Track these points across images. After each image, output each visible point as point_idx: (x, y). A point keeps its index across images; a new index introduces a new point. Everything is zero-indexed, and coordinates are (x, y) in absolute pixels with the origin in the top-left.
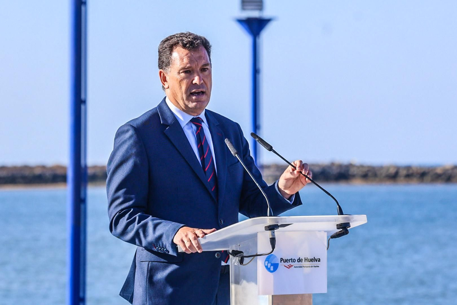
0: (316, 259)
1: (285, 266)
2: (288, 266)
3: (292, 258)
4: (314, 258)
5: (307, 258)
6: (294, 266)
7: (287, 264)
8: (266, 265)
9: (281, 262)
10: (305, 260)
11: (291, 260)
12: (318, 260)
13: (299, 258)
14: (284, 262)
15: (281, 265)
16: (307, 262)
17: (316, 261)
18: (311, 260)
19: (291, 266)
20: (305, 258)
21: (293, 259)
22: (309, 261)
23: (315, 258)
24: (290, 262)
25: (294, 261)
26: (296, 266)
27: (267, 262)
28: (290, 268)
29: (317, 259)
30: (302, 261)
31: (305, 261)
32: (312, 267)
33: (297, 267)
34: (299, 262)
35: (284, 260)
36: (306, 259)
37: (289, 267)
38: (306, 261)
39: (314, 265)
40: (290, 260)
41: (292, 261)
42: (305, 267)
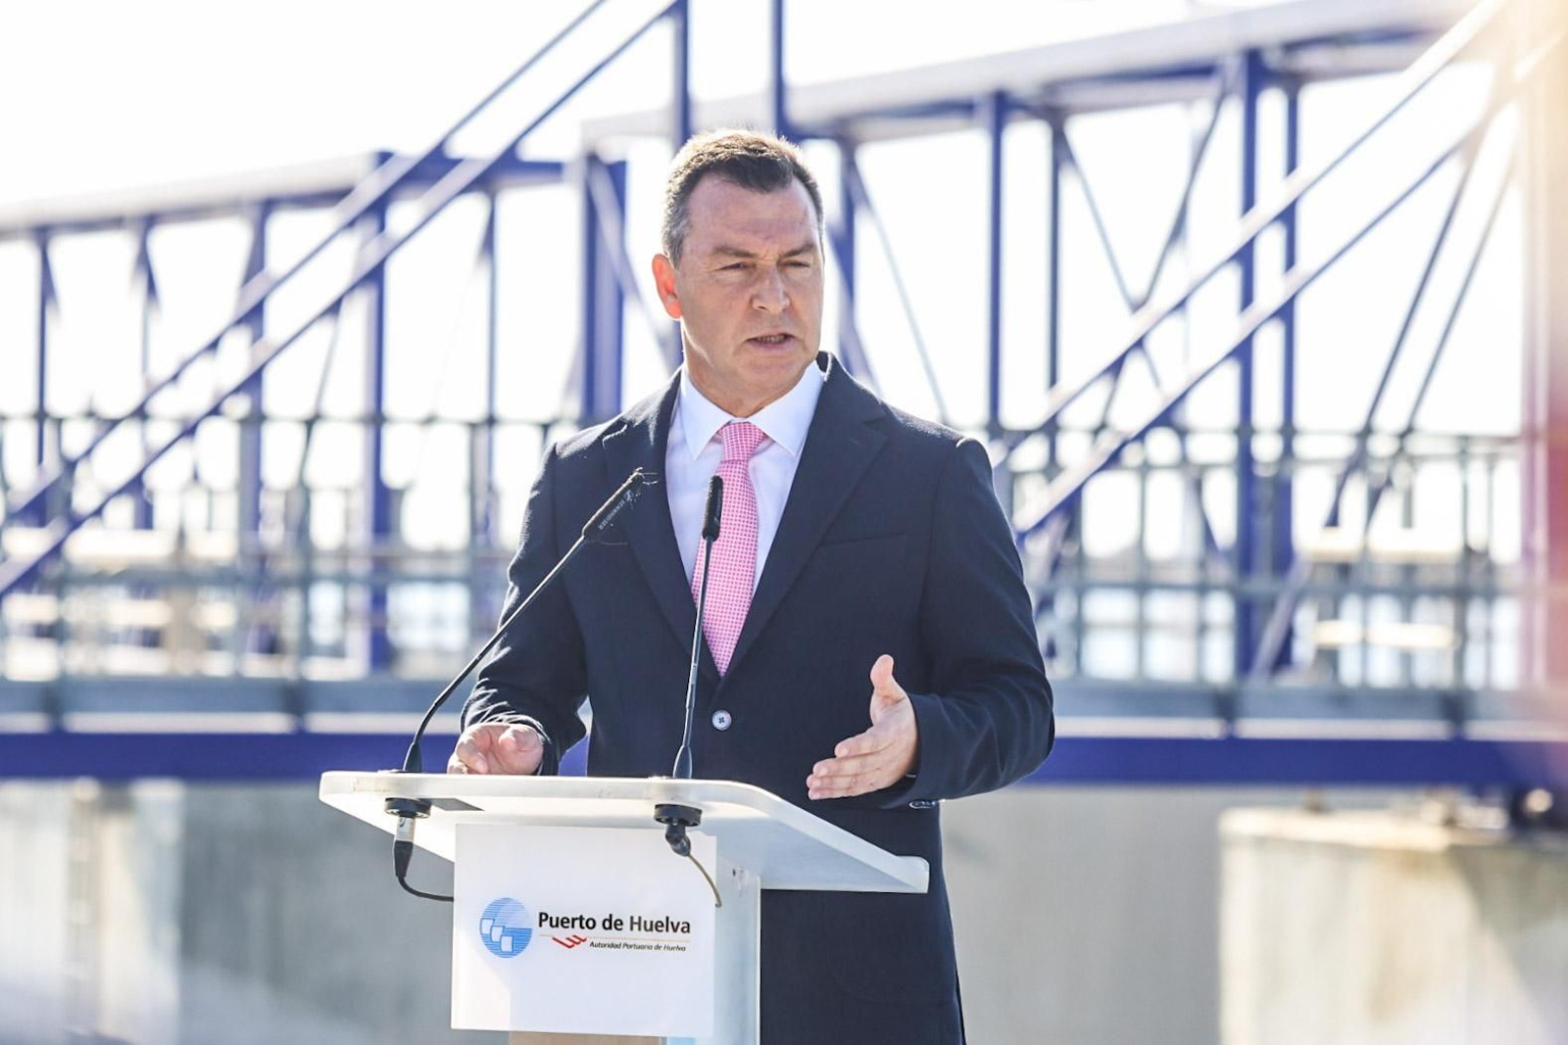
0: (672, 923)
1: (554, 939)
2: (569, 939)
3: (581, 917)
4: (667, 918)
5: (640, 918)
6: (589, 942)
7: (562, 933)
8: (486, 931)
9: (541, 925)
10: (632, 923)
11: (577, 923)
12: (681, 926)
13: (611, 915)
14: (551, 925)
15: (542, 935)
16: (640, 929)
17: (675, 930)
18: (656, 926)
19: (577, 941)
20: (632, 918)
21: (586, 918)
22: (648, 927)
23: (670, 920)
24: (573, 926)
25: (591, 924)
26: (596, 942)
27: (488, 923)
28: (572, 946)
29: (678, 923)
30: (619, 927)
31: (632, 929)
32: (658, 947)
33: (599, 945)
34: (610, 928)
35: (551, 918)
36: (636, 920)
37: (570, 943)
38: (636, 927)
39: (667, 944)
40: (574, 920)
41: (584, 924)
42: (631, 947)
